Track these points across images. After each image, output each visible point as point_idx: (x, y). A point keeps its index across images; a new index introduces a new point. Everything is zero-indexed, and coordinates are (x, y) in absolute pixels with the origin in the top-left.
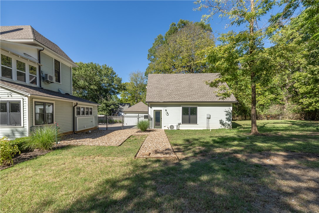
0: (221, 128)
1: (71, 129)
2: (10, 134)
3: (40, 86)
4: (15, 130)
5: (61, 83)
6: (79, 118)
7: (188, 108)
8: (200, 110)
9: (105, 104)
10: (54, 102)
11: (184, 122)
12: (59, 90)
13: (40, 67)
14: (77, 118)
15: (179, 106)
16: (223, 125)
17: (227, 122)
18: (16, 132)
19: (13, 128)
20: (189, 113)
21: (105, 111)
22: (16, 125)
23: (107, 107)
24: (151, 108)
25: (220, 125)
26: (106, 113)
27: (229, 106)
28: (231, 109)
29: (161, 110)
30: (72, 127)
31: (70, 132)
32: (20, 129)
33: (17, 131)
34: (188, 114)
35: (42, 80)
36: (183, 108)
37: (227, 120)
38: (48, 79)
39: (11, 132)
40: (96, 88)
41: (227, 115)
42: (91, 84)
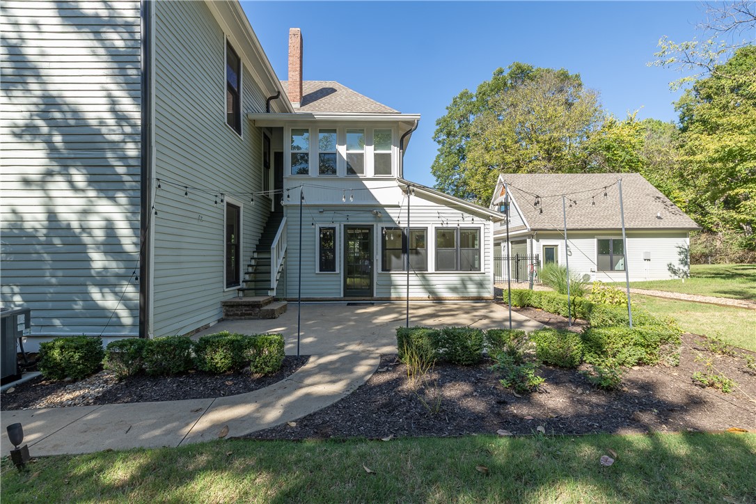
0: (670, 279)
2: (459, 286)
4: (466, 278)
7: (609, 240)
8: (631, 244)
11: (601, 268)
15: (592, 236)
16: (675, 273)
17: (682, 267)
18: (469, 282)
19: (465, 275)
20: (611, 250)
22: (471, 270)
24: (538, 241)
25: (669, 273)
27: (685, 235)
28: (688, 244)
29: (557, 246)
32: (476, 277)
33: (471, 280)
34: (608, 253)
36: (599, 241)
37: (682, 264)
39: (460, 282)
41: (680, 253)
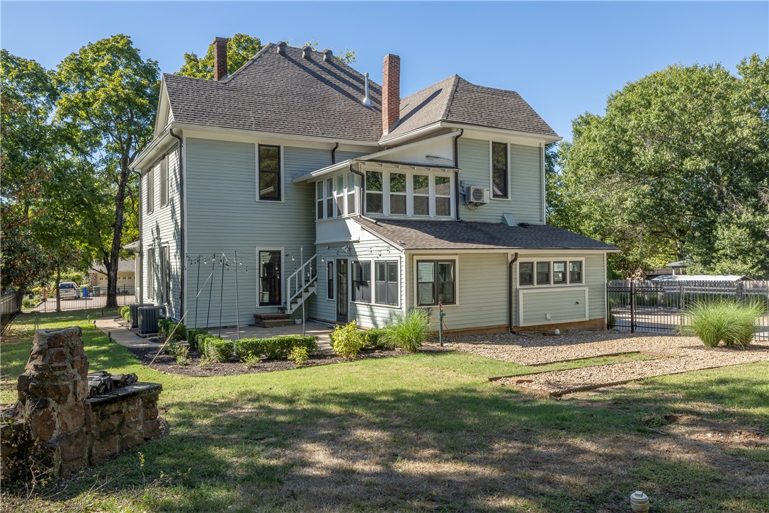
1: (503, 321)
2: (388, 320)
3: (458, 218)
4: (392, 313)
5: (510, 198)
6: (525, 294)
9: (749, 225)
10: (456, 258)
12: (503, 217)
13: (456, 174)
14: (521, 293)
21: (749, 259)
22: (393, 305)
23: (754, 242)
26: (753, 267)
30: (505, 314)
31: (499, 327)
32: (397, 312)
33: (395, 315)
35: (461, 203)
38: (472, 199)
39: (389, 316)
40: (704, 164)
42: (685, 154)
